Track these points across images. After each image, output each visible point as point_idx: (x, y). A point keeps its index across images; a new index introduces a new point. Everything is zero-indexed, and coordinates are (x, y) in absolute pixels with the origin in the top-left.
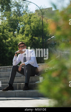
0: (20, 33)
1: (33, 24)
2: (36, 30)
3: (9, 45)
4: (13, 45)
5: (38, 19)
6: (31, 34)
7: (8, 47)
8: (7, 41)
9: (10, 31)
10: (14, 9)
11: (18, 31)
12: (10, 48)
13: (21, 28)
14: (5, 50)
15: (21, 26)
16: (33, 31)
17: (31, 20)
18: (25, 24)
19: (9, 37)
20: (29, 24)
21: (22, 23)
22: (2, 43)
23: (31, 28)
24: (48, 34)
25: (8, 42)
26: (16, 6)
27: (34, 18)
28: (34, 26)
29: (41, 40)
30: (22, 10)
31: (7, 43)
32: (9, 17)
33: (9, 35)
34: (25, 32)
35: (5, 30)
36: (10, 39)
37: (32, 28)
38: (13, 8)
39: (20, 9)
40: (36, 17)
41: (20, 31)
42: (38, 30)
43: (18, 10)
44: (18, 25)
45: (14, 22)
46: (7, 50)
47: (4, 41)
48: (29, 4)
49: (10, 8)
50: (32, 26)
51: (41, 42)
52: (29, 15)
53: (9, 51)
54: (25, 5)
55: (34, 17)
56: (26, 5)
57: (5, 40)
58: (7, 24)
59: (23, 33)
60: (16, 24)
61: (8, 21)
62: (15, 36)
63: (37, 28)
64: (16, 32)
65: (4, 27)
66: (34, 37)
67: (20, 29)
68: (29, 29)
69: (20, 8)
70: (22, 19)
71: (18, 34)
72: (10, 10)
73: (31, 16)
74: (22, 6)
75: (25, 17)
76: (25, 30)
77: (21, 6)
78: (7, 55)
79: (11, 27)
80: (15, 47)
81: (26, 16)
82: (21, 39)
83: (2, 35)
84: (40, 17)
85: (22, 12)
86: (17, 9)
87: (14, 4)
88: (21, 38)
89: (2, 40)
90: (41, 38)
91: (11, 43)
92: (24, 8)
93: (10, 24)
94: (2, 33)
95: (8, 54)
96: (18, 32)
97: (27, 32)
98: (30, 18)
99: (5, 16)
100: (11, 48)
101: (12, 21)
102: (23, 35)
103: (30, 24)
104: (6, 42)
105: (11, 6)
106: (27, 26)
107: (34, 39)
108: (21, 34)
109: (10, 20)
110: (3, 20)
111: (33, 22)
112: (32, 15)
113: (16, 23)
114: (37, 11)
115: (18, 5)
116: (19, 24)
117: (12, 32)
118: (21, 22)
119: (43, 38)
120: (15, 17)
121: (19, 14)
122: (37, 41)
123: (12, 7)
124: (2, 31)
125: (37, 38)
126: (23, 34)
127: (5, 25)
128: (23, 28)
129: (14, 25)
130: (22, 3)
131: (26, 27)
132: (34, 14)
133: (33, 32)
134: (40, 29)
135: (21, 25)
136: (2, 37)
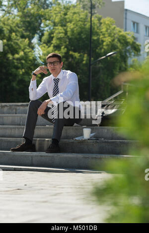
0: (44, 43)
1: (70, 26)
2: (76, 38)
3: (20, 65)
4: (29, 65)
5: (82, 16)
6: (66, 47)
7: (17, 68)
8: (17, 56)
9: (23, 37)
11: (41, 37)
12: (21, 72)
13: (46, 33)
14: (11, 74)
15: (46, 29)
16: (70, 39)
17: (67, 17)
18: (55, 24)
19: (20, 48)
20: (62, 26)
21: (48, 22)
22: (5, 60)
23: (66, 33)
24: (101, 49)
25: (18, 59)
27: (75, 13)
28: (72, 31)
29: (85, 59)
31: (15, 61)
32: (22, 9)
33: (22, 46)
34: (54, 41)
35: (14, 34)
36: (22, 53)
37: (69, 34)
40: (78, 13)
41: (45, 38)
42: (81, 38)
44: (40, 26)
45: (33, 19)
46: (16, 76)
47: (10, 56)
50: (69, 29)
51: (84, 62)
52: (64, 8)
53: (20, 77)
55: (73, 11)
57: (13, 55)
58: (17, 23)
59: (49, 42)
60: (37, 24)
61: (21, 17)
62: (33, 48)
63: (80, 34)
65: (11, 27)
66: (71, 53)
67: (43, 35)
68: (62, 35)
70: (50, 14)
71: (39, 45)
73: (67, 9)
75: (55, 10)
76: (53, 37)
78: (14, 84)
79: (26, 30)
81: (57, 9)
83: (7, 45)
84: (86, 12)
90: (86, 55)
91: (23, 62)
93: (24, 22)
94: (7, 41)
95: (16, 82)
96: (40, 40)
97: (58, 42)
98: (65, 14)
99: (16, 7)
100: (23, 70)
101: (29, 16)
102: (49, 47)
103: (65, 26)
104: (14, 59)
106: (60, 29)
107: (72, 56)
108: (45, 45)
109: (25, 15)
110: (9, 13)
111: (70, 22)
112: (70, 7)
113: (37, 21)
116: (42, 25)
117: (27, 39)
118: (46, 20)
119: (89, 55)
120: (35, 9)
121: (43, 4)
122: (76, 60)
124: (7, 35)
125: (77, 55)
126: (49, 45)
127: (14, 25)
128: (51, 33)
129: (32, 25)
131: (57, 31)
132: (74, 7)
133: (69, 42)
134: (84, 37)
136: (6, 48)
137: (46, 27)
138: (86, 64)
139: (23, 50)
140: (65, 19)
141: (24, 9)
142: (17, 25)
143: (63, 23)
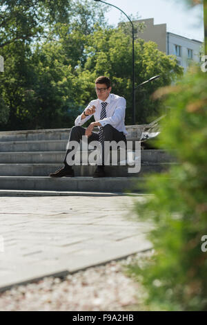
0: (87, 69)
1: (113, 51)
2: (119, 64)
3: (63, 92)
4: (72, 91)
5: (124, 41)
6: (109, 72)
7: (61, 95)
8: (60, 83)
9: (65, 63)
10: (75, 19)
11: (83, 63)
12: (65, 98)
13: (88, 59)
14: (55, 101)
15: (89, 55)
16: (112, 64)
17: (108, 42)
18: (97, 50)
19: (63, 75)
20: (104, 51)
21: (90, 48)
22: (48, 87)
23: (109, 58)
24: (144, 73)
25: (62, 86)
26: (79, 12)
27: (117, 38)
28: (115, 56)
29: (128, 84)
30: (92, 21)
31: (59, 88)
32: (64, 35)
33: (65, 72)
34: (97, 67)
35: (56, 60)
36: (65, 80)
37: (112, 59)
38: (73, 17)
39: (89, 20)
40: (120, 38)
41: (87, 64)
42: (123, 63)
43: (84, 21)
44: (82, 52)
45: (75, 46)
46: (60, 103)
47: (53, 83)
48: (105, 9)
49: (67, 16)
50: (111, 54)
51: (128, 87)
52: (106, 33)
53: (64, 104)
54: (97, 11)
55: (115, 36)
56: (100, 11)
57: (56, 82)
58: (59, 50)
59: (91, 68)
60: (79, 50)
61: (63, 43)
62: (77, 75)
63: (122, 59)
64: (78, 67)
65: (53, 54)
66: (114, 78)
67: (85, 61)
68: (105, 60)
69: (89, 18)
70: (92, 40)
71: (82, 71)
72: (68, 21)
73: (109, 34)
74: (92, 14)
75: (97, 36)
76: (96, 62)
77: (90, 14)
78: (59, 111)
79: (69, 56)
80: (75, 96)
81: (99, 34)
82: (88, 81)
83: (50, 72)
84: (128, 36)
85: (92, 25)
86: (82, 20)
87: (74, 9)
88: (88, 78)
89: (49, 81)
90: (129, 80)
91: (67, 88)
92: (97, 17)
93: (66, 48)
94: (50, 67)
95: (60, 109)
96: (83, 67)
97: (101, 67)
98: (107, 40)
99: (58, 33)
100: (67, 97)
101: (71, 42)
102: (92, 73)
103: (108, 51)
104: (57, 85)
105: (69, 12)
106: (102, 54)
107: (115, 81)
108: (87, 71)
109: (67, 42)
110: (51, 40)
111: (113, 47)
112: (112, 32)
113: (79, 48)
114: (122, 24)
115: (83, 12)
116: (84, 51)
117: (70, 66)
118: (88, 46)
119: (132, 80)
120: (77, 35)
121: (85, 29)
122: (119, 85)
123: (72, 14)
124: (50, 62)
125: (120, 80)
126: (92, 70)
127: (57, 51)
128: (94, 58)
129: (74, 51)
130: (91, 8)
131: (99, 57)
132: (116, 31)
133: (113, 68)
134: (126, 62)
135: (89, 52)
136: (49, 75)
137: (88, 53)
138: (129, 89)
139: (66, 77)
140: (107, 44)
141: (66, 35)
142: (59, 52)
143: (106, 48)
